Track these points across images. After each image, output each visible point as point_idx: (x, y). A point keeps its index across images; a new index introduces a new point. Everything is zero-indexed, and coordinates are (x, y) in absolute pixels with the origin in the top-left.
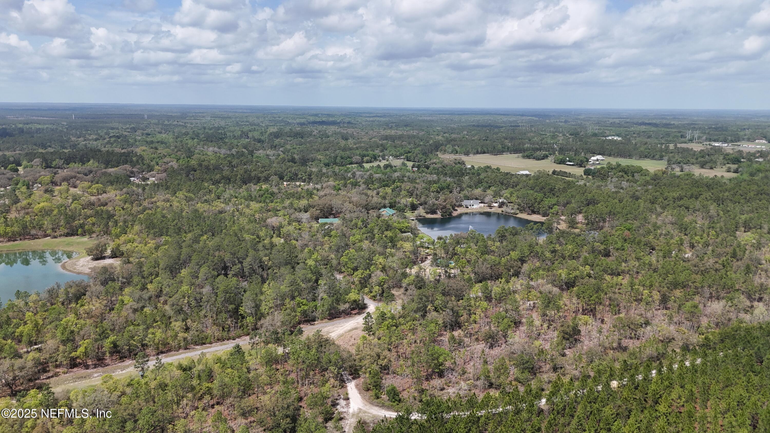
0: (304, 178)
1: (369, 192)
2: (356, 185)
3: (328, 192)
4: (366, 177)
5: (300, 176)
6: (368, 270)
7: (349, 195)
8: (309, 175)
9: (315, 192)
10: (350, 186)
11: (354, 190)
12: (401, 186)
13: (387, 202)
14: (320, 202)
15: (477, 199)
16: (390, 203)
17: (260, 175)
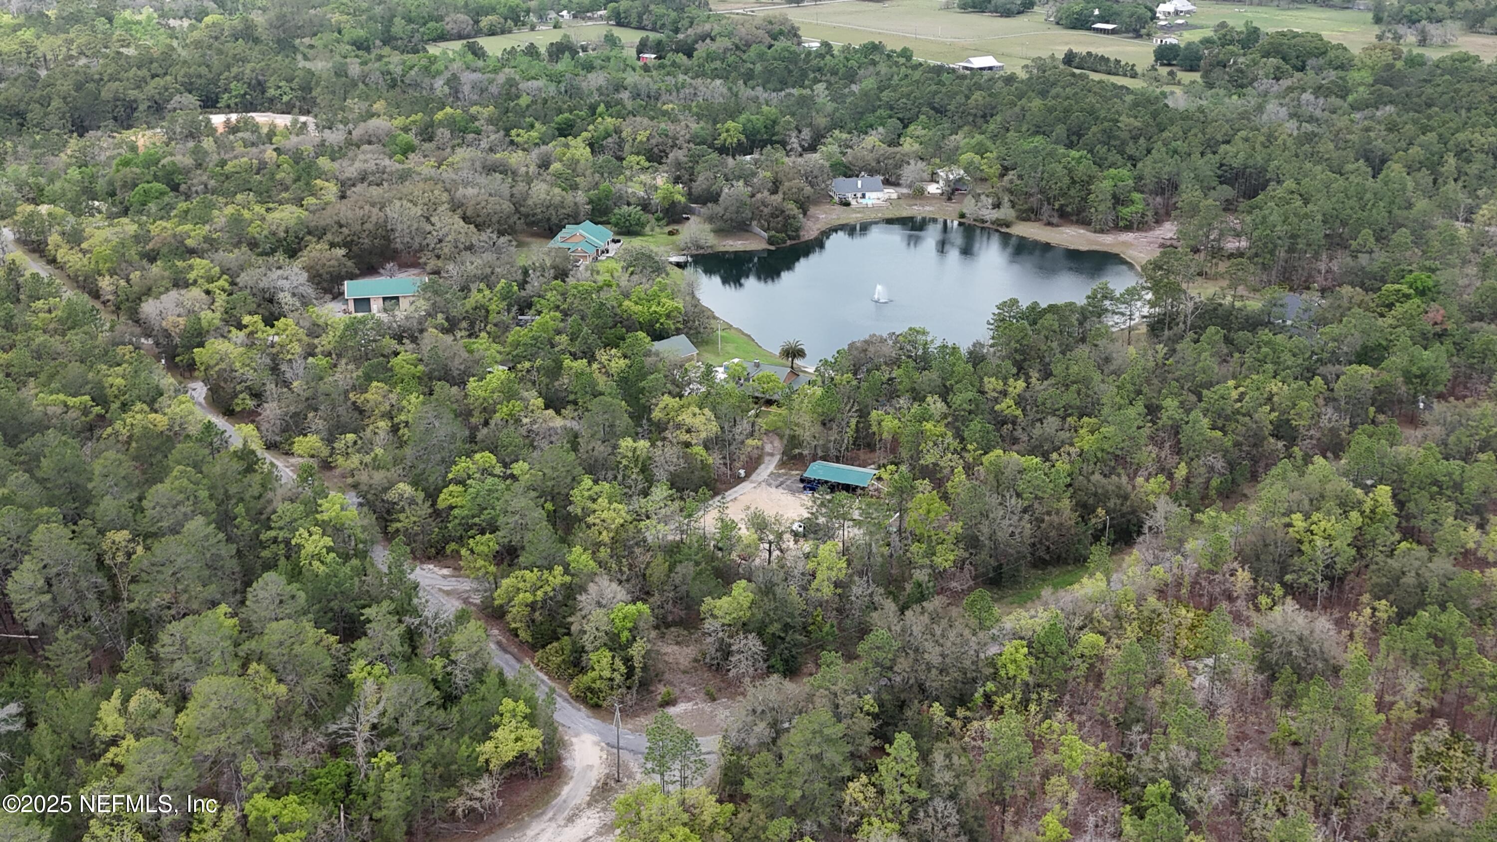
0: (285, 98)
1: (515, 158)
2: (465, 130)
3: (371, 166)
4: (494, 89)
5: (271, 92)
6: (559, 569)
7: (447, 174)
8: (302, 89)
9: (324, 162)
10: (447, 133)
11: (462, 154)
12: (618, 131)
13: (581, 197)
14: (346, 211)
15: (872, 172)
16: (591, 202)
17: (133, 94)
